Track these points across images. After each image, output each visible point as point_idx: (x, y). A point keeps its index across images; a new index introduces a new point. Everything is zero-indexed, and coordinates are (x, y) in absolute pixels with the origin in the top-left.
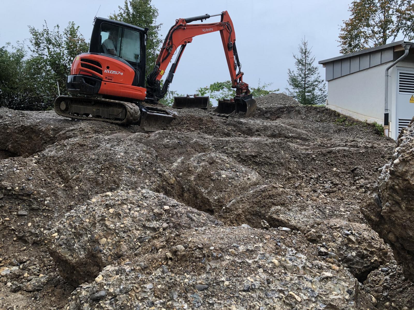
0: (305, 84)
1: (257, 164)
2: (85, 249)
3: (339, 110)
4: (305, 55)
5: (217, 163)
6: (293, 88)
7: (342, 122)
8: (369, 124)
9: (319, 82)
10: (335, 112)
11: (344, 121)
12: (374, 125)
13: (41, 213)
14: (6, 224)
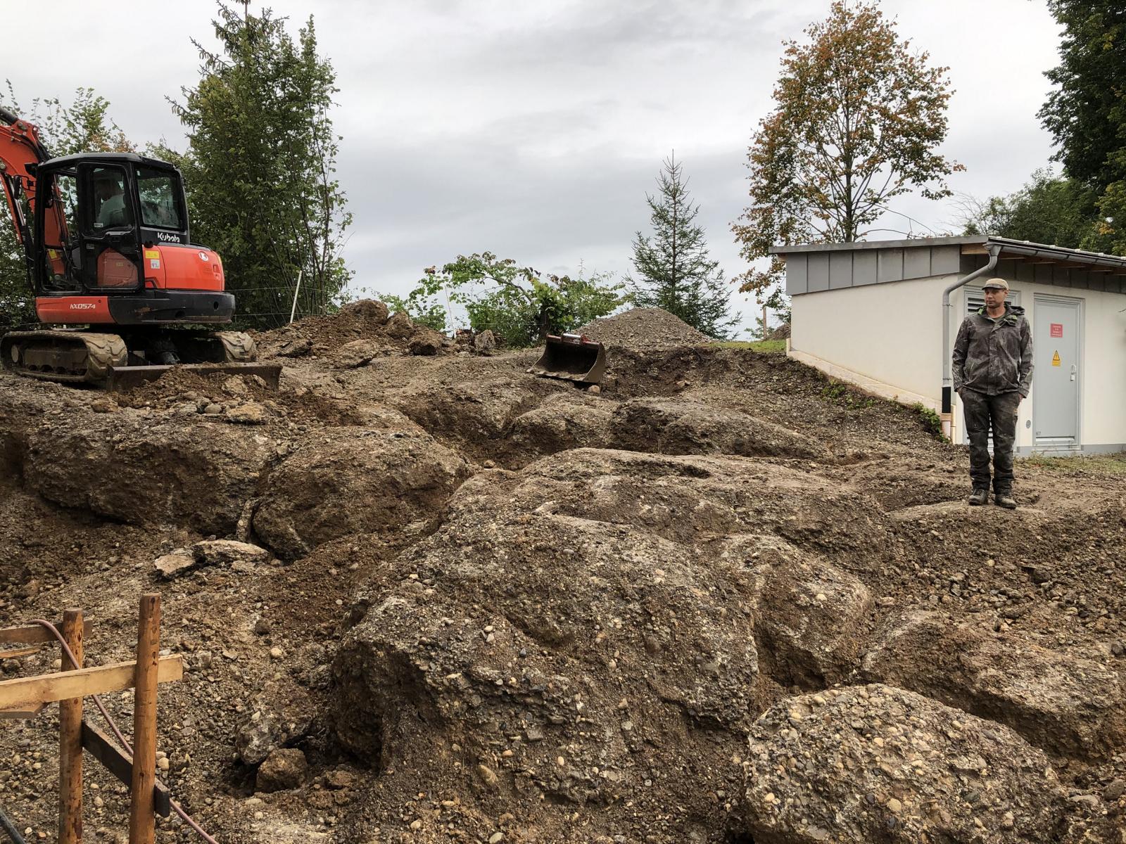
0: (674, 269)
1: (822, 548)
2: (859, 825)
3: (823, 367)
4: (674, 198)
5: (787, 564)
6: (646, 278)
7: (836, 398)
8: (904, 407)
9: (708, 266)
10: (815, 370)
11: (842, 394)
12: (917, 411)
13: (575, 733)
14: (509, 764)
